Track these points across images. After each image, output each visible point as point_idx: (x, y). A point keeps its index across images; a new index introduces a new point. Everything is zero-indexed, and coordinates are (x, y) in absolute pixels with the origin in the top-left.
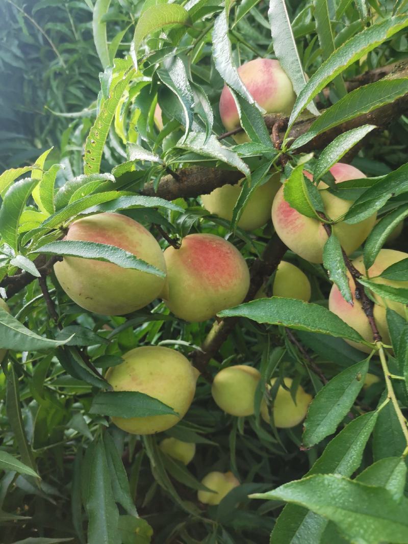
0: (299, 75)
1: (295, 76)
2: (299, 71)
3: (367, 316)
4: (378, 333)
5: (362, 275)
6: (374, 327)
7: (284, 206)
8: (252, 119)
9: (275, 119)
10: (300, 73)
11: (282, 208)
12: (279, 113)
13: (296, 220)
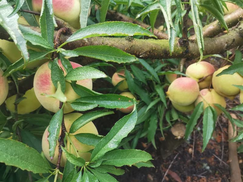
0: (86, 10)
1: (84, 9)
2: (87, 8)
3: (59, 152)
4: (59, 164)
5: (66, 132)
6: (59, 159)
7: (44, 78)
8: (48, 20)
9: (62, 25)
10: (87, 9)
11: (42, 77)
12: (66, 22)
13: (46, 89)
